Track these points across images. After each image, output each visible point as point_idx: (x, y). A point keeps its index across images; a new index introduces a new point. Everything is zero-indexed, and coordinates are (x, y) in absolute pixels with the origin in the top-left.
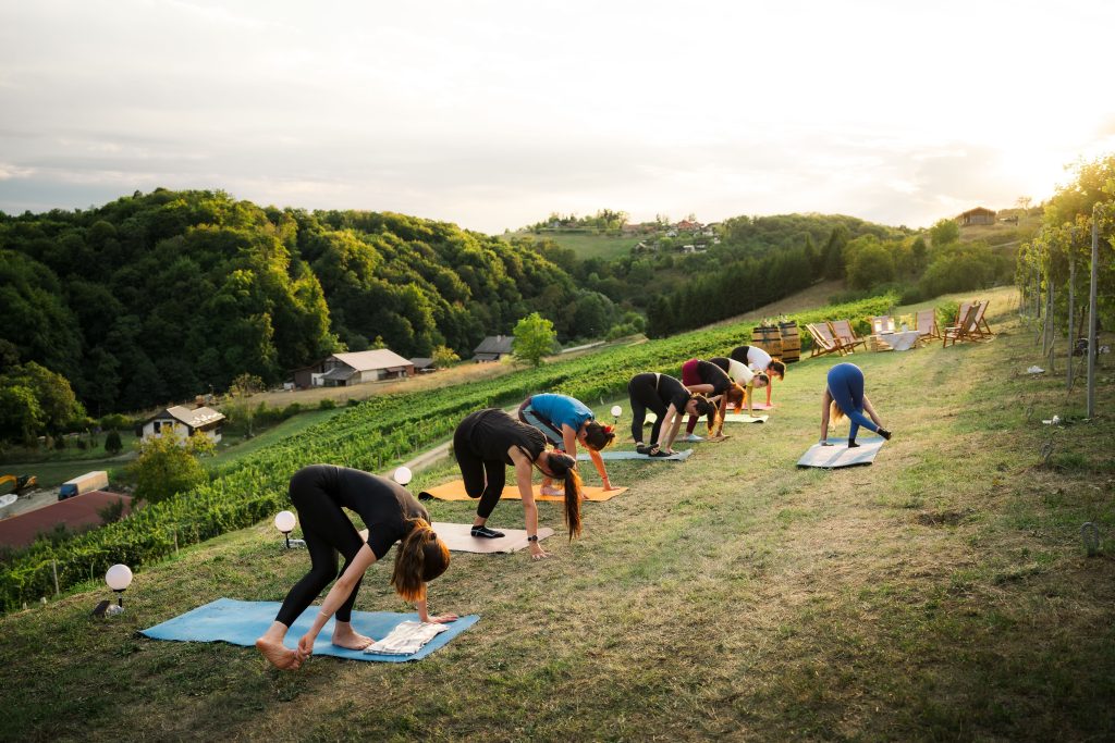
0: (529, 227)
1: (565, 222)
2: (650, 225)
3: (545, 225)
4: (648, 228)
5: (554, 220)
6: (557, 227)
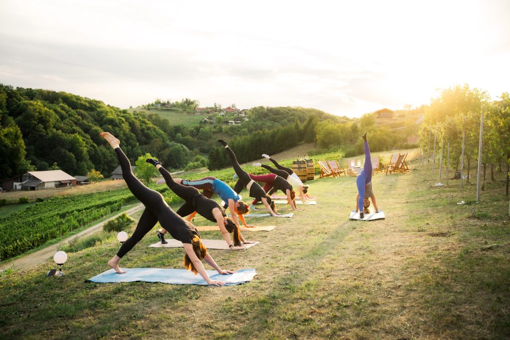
0: (143, 106)
1: (164, 105)
2: (211, 108)
3: (152, 105)
4: (210, 110)
5: (158, 103)
6: (159, 106)
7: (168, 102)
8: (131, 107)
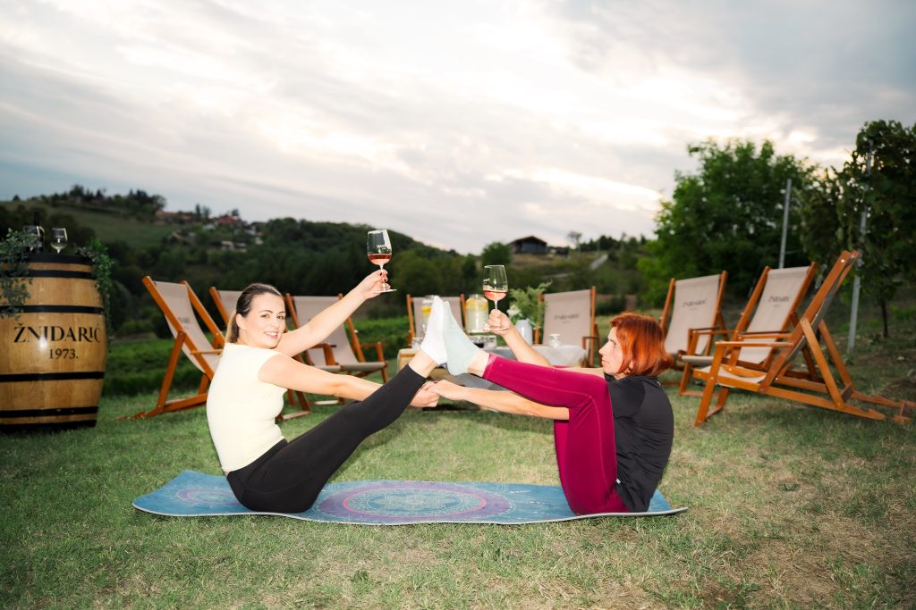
0: (43, 197)
1: (89, 198)
2: (189, 214)
3: (64, 197)
4: (186, 218)
5: (77, 192)
6: (78, 201)
7: (99, 194)
8: (16, 198)
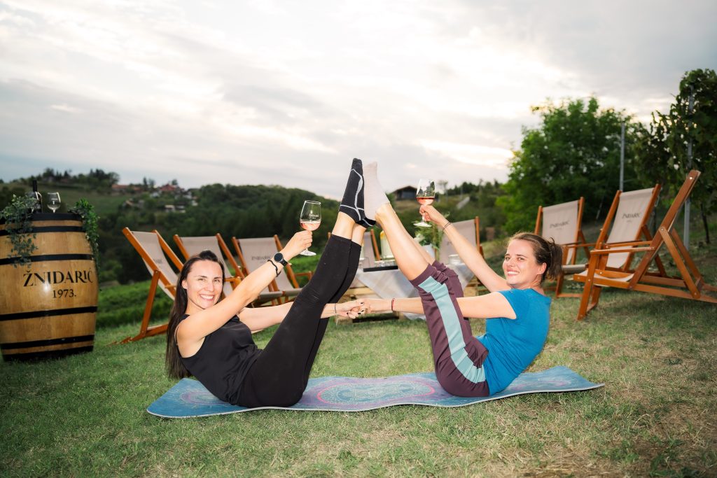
0: (22, 179)
1: (58, 178)
2: (138, 186)
3: (39, 178)
4: (135, 189)
5: (49, 174)
6: (50, 181)
7: (66, 174)
